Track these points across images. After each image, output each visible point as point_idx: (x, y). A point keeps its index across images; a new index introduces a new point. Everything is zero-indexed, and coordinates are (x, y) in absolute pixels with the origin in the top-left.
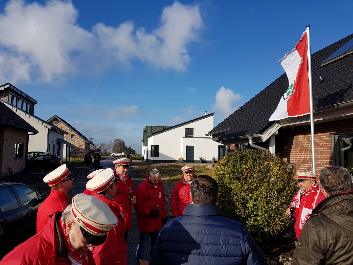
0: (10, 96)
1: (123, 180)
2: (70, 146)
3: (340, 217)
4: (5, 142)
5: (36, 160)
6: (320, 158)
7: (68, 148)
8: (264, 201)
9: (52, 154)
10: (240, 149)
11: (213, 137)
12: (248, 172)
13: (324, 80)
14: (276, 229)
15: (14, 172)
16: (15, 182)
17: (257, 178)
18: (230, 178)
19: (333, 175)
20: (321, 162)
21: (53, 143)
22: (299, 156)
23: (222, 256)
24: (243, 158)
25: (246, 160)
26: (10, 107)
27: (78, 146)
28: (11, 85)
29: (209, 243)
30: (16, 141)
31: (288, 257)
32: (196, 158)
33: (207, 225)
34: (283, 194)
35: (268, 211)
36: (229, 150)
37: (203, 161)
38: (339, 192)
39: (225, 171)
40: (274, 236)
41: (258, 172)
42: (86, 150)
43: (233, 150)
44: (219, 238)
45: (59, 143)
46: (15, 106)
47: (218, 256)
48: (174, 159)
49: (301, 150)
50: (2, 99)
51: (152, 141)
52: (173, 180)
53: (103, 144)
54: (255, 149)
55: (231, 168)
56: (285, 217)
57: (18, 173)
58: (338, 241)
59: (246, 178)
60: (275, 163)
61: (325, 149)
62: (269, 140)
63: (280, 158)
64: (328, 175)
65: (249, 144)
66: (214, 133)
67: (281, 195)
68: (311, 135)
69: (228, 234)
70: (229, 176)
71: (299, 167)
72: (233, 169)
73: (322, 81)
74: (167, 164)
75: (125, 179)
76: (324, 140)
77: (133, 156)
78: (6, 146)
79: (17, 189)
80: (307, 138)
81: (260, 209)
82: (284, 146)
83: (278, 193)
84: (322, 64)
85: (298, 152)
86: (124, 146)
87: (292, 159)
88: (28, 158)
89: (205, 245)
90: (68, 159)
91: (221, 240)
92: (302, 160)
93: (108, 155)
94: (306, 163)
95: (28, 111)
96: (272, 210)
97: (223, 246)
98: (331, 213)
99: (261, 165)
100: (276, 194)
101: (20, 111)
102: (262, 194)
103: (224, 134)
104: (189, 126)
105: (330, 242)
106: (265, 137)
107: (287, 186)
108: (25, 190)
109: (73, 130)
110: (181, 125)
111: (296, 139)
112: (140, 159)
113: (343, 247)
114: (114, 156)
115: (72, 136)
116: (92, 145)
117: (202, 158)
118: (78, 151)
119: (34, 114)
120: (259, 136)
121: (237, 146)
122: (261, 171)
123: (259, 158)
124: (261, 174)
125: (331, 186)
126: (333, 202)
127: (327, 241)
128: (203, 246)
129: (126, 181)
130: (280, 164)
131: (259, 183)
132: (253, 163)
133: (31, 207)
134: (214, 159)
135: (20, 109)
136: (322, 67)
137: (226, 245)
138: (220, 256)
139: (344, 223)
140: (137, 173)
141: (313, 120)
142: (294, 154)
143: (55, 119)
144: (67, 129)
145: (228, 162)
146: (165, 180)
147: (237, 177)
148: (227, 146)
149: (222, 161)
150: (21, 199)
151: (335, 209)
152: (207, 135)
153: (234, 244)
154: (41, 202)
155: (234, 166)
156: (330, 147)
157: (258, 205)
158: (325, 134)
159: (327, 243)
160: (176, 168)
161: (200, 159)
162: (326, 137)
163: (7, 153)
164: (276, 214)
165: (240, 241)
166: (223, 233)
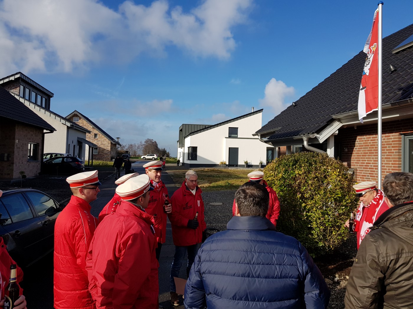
0: (22, 87)
1: (157, 186)
2: (93, 147)
3: (403, 230)
4: (17, 141)
5: (53, 162)
6: (386, 162)
7: (91, 149)
8: (319, 212)
9: (73, 156)
10: (292, 152)
11: (261, 138)
12: (301, 178)
13: (395, 70)
14: (332, 244)
15: (27, 177)
16: (29, 188)
17: (312, 185)
18: (280, 186)
19: (397, 181)
20: (387, 167)
21: (73, 143)
22: (362, 161)
23: (276, 278)
24: (296, 162)
25: (300, 164)
26: (22, 100)
27: (102, 146)
28: (22, 74)
29: (260, 263)
30: (30, 141)
31: (346, 275)
32: (241, 162)
33: (258, 241)
34: (342, 203)
35: (324, 223)
36: (280, 153)
37: (248, 166)
38: (404, 202)
39: (274, 177)
40: (329, 251)
41: (314, 178)
42: (112, 152)
43: (284, 153)
44: (272, 257)
45: (81, 143)
46: (28, 99)
47: (271, 278)
48: (215, 163)
49: (364, 153)
50: (12, 91)
51: (189, 142)
52: (214, 187)
53: (132, 145)
54: (311, 151)
55: (282, 174)
56: (343, 230)
57: (32, 178)
58: (400, 257)
59: (299, 185)
60: (334, 168)
61: (393, 152)
62: (327, 141)
63: (340, 163)
64: (392, 183)
65: (303, 146)
66: (262, 133)
67: (339, 205)
68: (378, 135)
69: (282, 252)
70: (279, 183)
71: (361, 173)
72: (284, 175)
73: (393, 72)
74: (206, 168)
75: (159, 185)
76: (392, 141)
77: (167, 159)
78: (18, 146)
79: (31, 196)
80: (371, 139)
81: (315, 221)
82: (345, 148)
83: (336, 202)
84: (393, 51)
85: (360, 156)
86: (157, 147)
87: (353, 163)
88: (44, 160)
89: (255, 265)
90: (91, 162)
91: (274, 259)
92: (365, 164)
93: (138, 158)
94: (370, 168)
95: (44, 106)
96: (328, 221)
97: (277, 266)
98: (394, 226)
99: (318, 170)
100: (333, 204)
101: (33, 105)
102: (317, 203)
103: (275, 134)
104: (233, 125)
105: (390, 258)
106: (322, 138)
107: (346, 194)
108: (41, 198)
109: (97, 129)
110: (223, 124)
111: (359, 140)
112: (175, 163)
113: (405, 264)
114: (144, 159)
115: (96, 135)
116: (119, 146)
117: (247, 162)
118: (102, 152)
119: (51, 110)
120: (316, 137)
121: (289, 148)
122: (317, 177)
123: (315, 162)
124: (316, 181)
125: (394, 195)
126: (397, 213)
127: (387, 257)
128: (253, 266)
129: (159, 187)
130: (339, 169)
131: (315, 191)
132: (308, 168)
133: (48, 217)
134: (261, 163)
135: (33, 103)
136: (393, 55)
137: (281, 265)
138: (273, 278)
139: (407, 237)
140: (172, 179)
141: (381, 118)
142: (356, 158)
143: (76, 115)
144: (89, 127)
145: (278, 166)
146: (203, 187)
147: (289, 184)
148: (277, 149)
149: (271, 165)
150: (36, 207)
151: (398, 221)
152: (253, 135)
153: (289, 264)
154: (59, 212)
155: (286, 171)
156: (399, 150)
157: (312, 217)
158: (394, 134)
159: (387, 259)
160: (217, 174)
161: (245, 163)
162: (394, 138)
163: (19, 155)
164: (333, 226)
165: (296, 260)
166: (276, 250)
